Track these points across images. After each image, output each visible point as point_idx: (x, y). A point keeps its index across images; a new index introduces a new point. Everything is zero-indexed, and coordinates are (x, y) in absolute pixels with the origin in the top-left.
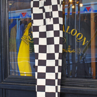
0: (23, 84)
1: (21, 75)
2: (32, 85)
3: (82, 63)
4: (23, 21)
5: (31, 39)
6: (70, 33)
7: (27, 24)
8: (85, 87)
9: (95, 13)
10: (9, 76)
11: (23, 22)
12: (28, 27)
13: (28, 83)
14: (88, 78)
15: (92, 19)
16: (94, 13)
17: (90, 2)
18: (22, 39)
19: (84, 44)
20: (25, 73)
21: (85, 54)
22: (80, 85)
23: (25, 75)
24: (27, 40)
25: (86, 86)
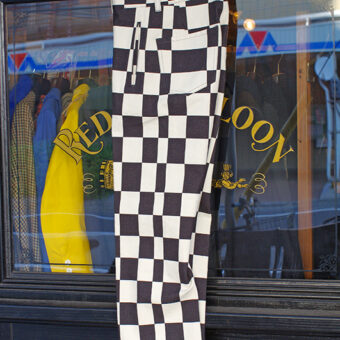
0: (61, 300)
1: (55, 269)
2: (95, 304)
3: (243, 230)
4: (53, 79)
5: (89, 143)
6: (228, 121)
7: (71, 92)
8: (283, 307)
9: (311, 54)
10: (10, 275)
11: (55, 82)
12: (77, 100)
13: (79, 298)
14: (292, 277)
15: (300, 72)
16: (307, 53)
17: (295, 14)
18: (56, 141)
19: (277, 158)
20: (68, 261)
21: (252, 201)
22: (264, 301)
23: (69, 270)
24: (74, 145)
25: (286, 304)
